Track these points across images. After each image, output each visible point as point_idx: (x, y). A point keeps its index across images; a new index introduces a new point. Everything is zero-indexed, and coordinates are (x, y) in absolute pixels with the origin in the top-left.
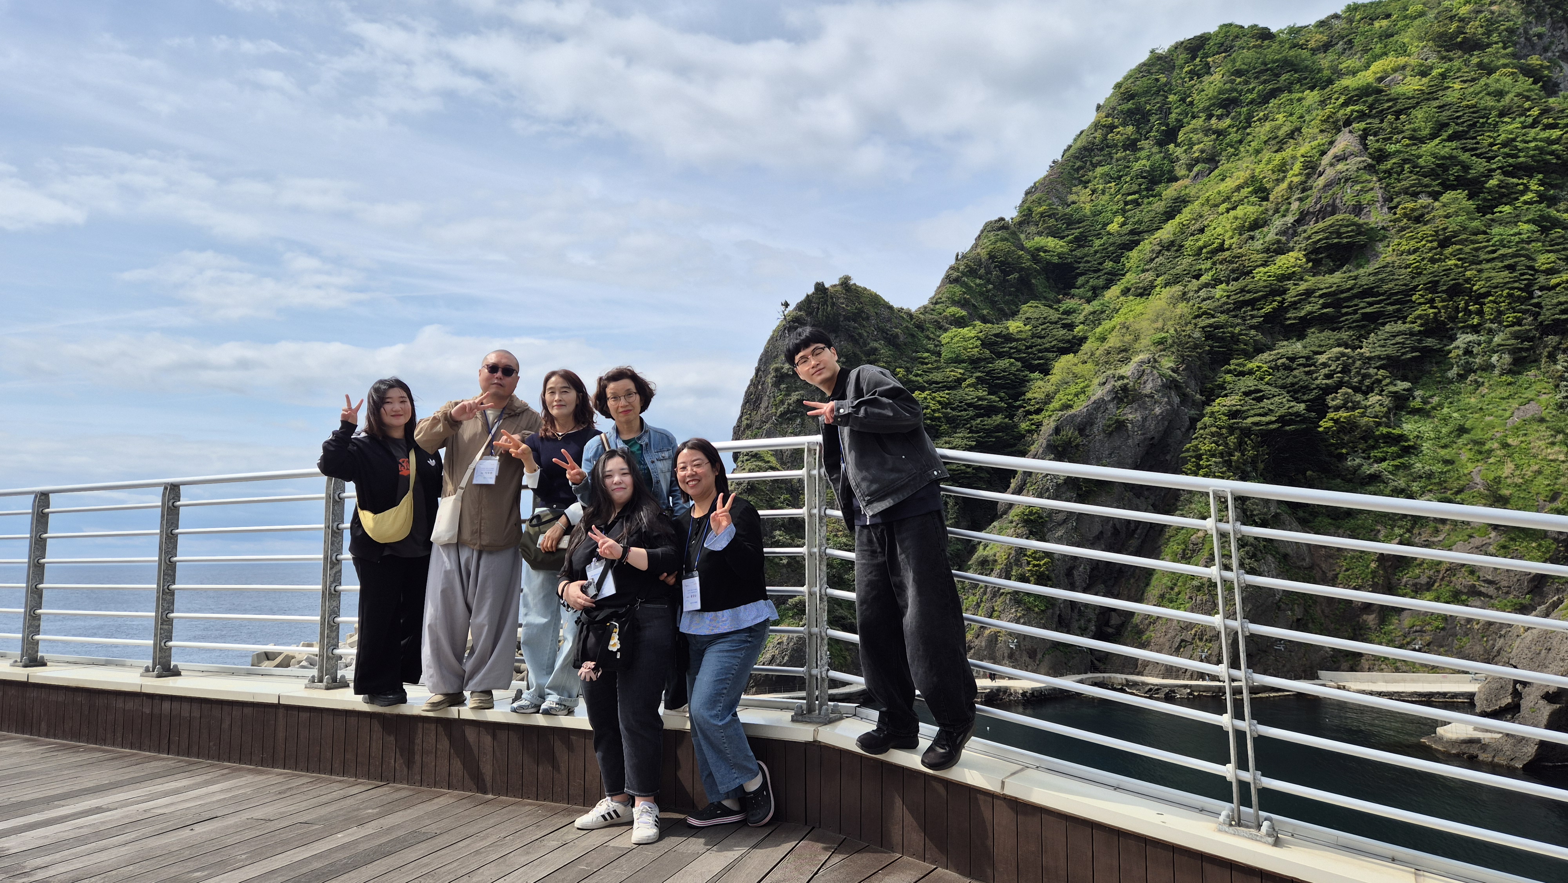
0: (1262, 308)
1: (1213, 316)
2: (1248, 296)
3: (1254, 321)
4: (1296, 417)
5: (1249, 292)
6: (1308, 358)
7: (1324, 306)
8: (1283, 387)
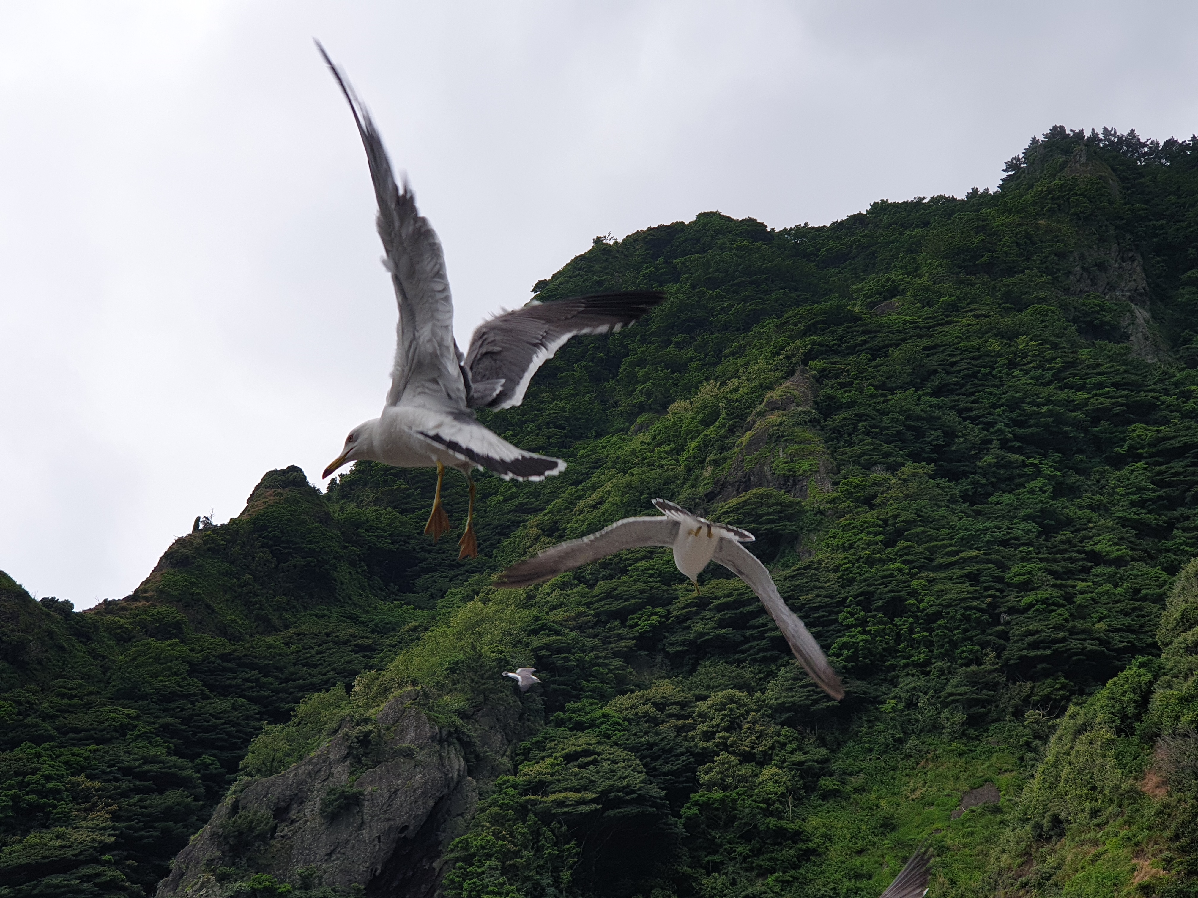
0: (636, 625)
1: (557, 633)
2: (616, 605)
3: (623, 643)
4: (627, 794)
5: (617, 598)
6: (683, 705)
7: (721, 624)
8: (633, 749)
